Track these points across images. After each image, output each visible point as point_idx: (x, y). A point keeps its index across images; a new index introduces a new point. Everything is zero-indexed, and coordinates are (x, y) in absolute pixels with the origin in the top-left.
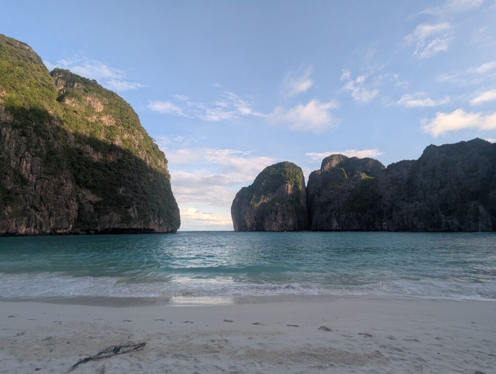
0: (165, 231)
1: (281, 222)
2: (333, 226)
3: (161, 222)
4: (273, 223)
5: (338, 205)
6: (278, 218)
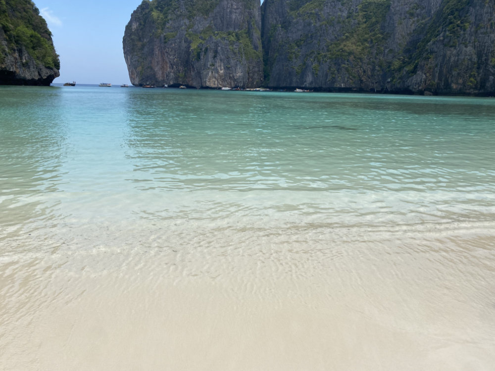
1: (222, 72)
2: (306, 81)
3: (24, 57)
4: (208, 73)
6: (217, 64)
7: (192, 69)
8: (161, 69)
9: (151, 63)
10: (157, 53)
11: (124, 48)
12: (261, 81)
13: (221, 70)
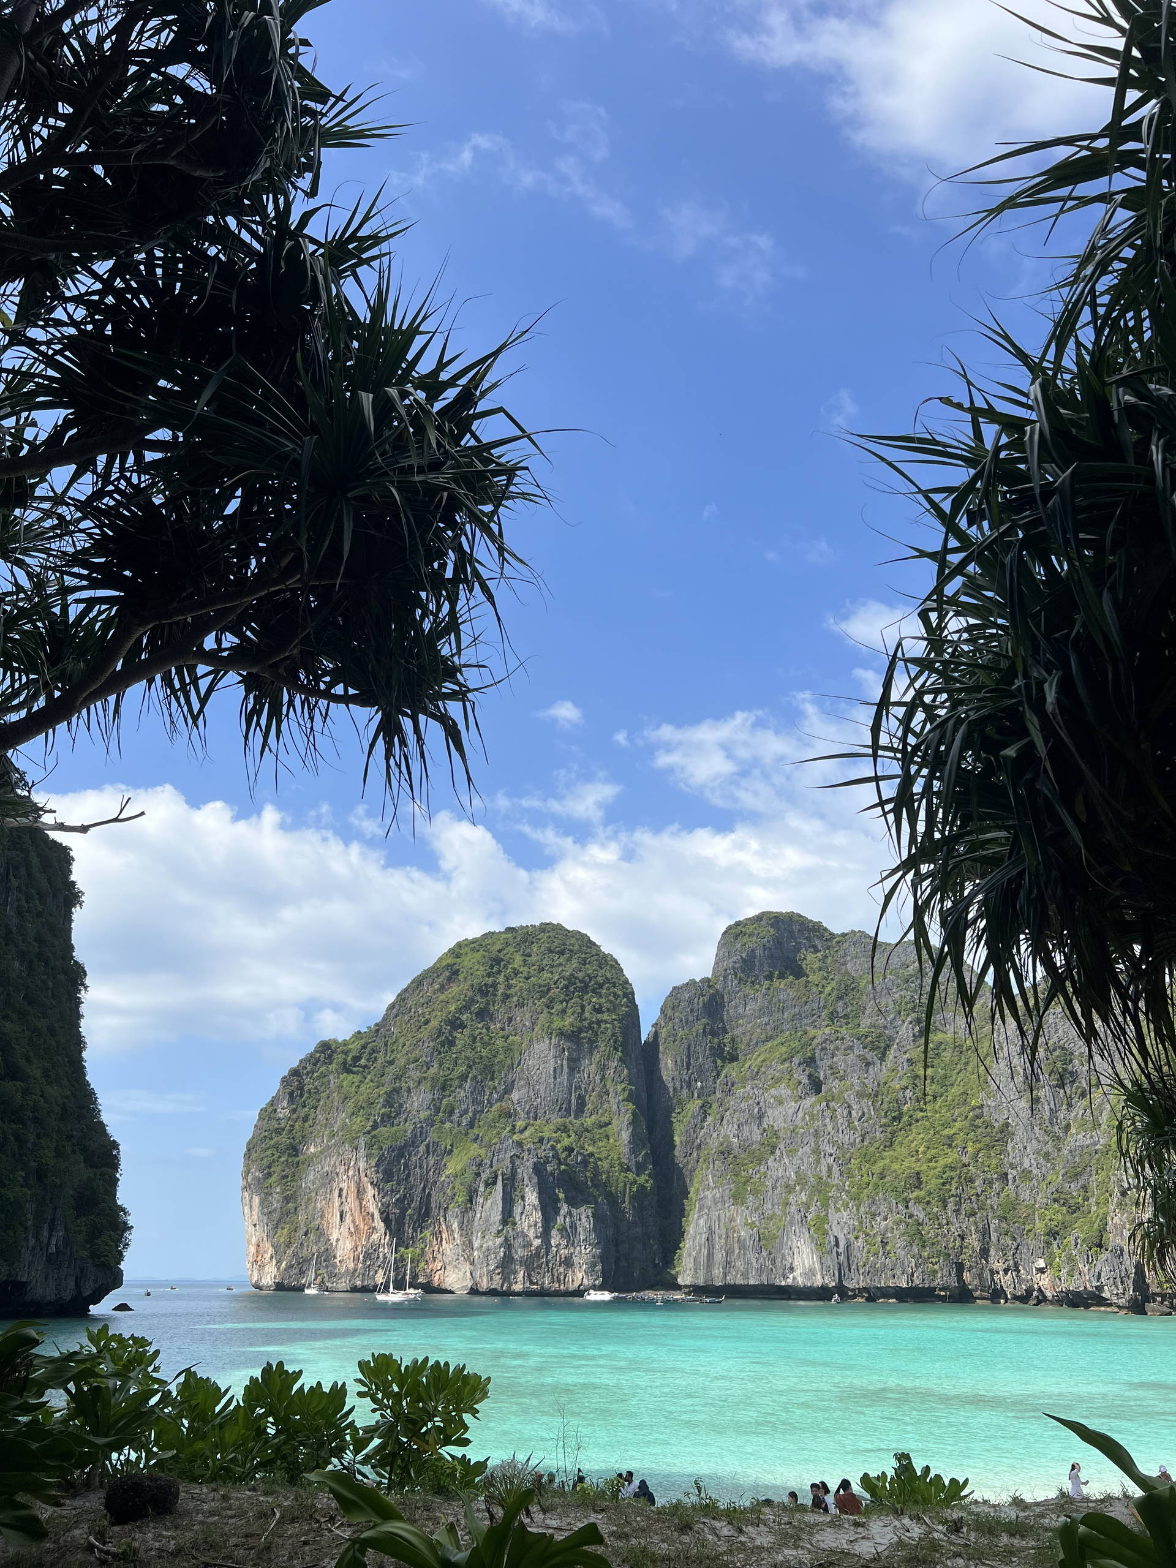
1: (538, 1243)
2: (792, 1269)
5: (818, 1161)
7: (444, 1236)
8: (351, 1234)
9: (322, 1216)
10: (344, 1186)
11: (246, 1173)
12: (656, 1265)
13: (537, 1237)
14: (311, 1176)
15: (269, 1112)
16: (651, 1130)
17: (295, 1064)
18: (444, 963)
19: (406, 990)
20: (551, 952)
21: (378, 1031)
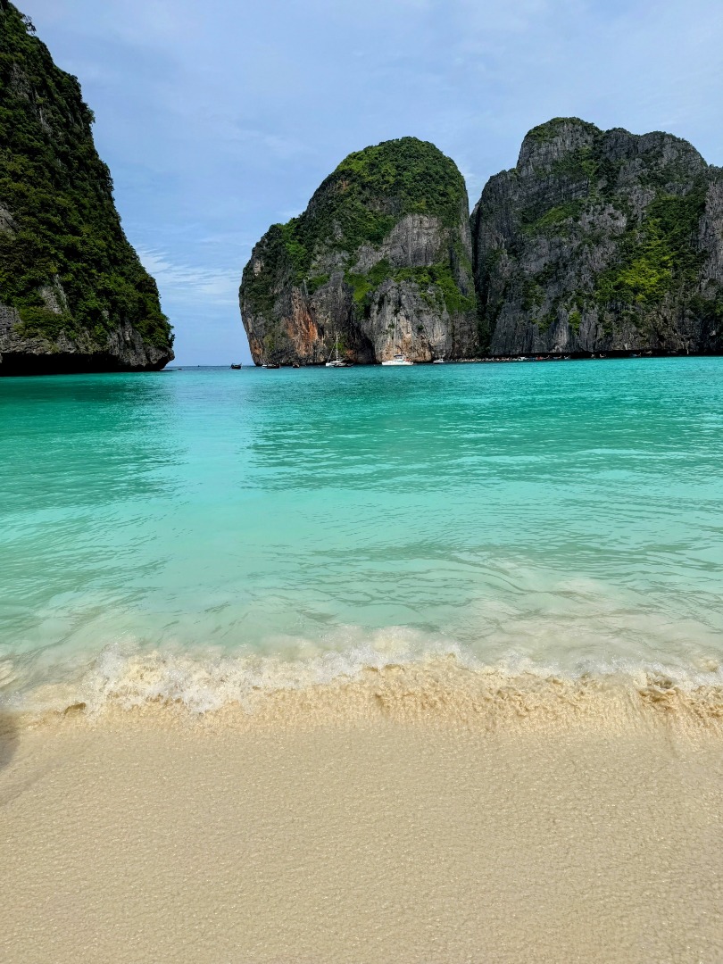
0: (144, 364)
1: (409, 336)
2: (556, 343)
4: (386, 340)
5: (579, 282)
6: (401, 325)
7: (356, 335)
8: (305, 337)
9: (287, 328)
10: (297, 310)
12: (475, 346)
13: (408, 333)
14: (278, 306)
15: (248, 270)
16: (474, 270)
17: (259, 240)
18: (341, 169)
19: (318, 190)
20: (410, 157)
21: (305, 217)
